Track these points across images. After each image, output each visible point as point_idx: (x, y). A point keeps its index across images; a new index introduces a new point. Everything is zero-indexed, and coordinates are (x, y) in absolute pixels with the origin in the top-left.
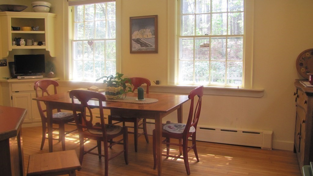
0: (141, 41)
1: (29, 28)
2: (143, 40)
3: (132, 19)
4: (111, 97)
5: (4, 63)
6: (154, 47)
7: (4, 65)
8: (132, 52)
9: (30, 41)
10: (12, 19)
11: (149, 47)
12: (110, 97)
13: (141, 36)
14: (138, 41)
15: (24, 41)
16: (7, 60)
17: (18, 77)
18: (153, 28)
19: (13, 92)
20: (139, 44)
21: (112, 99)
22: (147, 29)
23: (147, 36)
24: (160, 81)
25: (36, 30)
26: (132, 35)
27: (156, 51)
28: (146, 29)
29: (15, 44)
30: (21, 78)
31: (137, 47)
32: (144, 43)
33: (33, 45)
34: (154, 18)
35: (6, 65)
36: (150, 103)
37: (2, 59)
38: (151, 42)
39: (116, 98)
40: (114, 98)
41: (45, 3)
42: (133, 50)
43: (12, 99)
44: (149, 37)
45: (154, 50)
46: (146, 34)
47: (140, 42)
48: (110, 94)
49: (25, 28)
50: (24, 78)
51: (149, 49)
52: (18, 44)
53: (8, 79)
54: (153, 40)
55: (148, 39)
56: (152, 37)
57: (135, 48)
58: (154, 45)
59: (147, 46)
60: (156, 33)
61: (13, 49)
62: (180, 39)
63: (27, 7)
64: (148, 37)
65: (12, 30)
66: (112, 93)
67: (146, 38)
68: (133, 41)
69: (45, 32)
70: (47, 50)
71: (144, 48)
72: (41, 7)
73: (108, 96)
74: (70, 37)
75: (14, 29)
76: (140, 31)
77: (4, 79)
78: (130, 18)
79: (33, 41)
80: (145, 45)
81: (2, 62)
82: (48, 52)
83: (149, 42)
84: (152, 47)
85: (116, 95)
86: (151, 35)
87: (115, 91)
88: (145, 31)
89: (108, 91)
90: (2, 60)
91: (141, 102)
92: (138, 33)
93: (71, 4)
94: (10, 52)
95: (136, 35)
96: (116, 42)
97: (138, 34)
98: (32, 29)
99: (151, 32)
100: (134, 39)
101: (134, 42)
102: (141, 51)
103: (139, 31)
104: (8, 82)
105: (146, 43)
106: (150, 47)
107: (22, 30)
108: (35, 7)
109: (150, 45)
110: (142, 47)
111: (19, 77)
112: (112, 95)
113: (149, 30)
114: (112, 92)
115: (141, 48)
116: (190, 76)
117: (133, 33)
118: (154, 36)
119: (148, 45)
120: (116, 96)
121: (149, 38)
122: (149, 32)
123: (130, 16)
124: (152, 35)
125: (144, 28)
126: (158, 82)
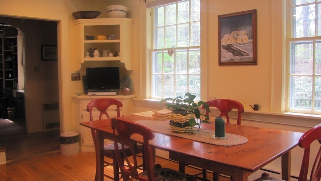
0: (233, 48)
1: (103, 37)
2: (236, 47)
3: (221, 18)
4: (177, 129)
5: (77, 77)
6: (251, 56)
7: (78, 79)
8: (221, 64)
9: (105, 52)
10: (85, 27)
11: (244, 56)
12: (175, 129)
13: (233, 40)
14: (229, 48)
15: (99, 51)
16: (81, 74)
17: (88, 93)
18: (249, 29)
19: (83, 110)
20: (231, 52)
21: (178, 132)
22: (241, 30)
23: (241, 40)
24: (259, 105)
25: (111, 39)
26: (222, 40)
27: (254, 62)
28: (239, 31)
29: (88, 55)
30: (92, 94)
31: (227, 56)
32: (237, 51)
33: (108, 56)
34: (251, 14)
35: (79, 79)
36: (231, 146)
37: (75, 72)
38: (248, 49)
39: (183, 131)
40: (180, 130)
41: (121, 7)
42: (223, 60)
43: (82, 118)
44: (244, 42)
45: (251, 60)
46: (239, 37)
47: (233, 50)
48: (174, 124)
49: (100, 37)
50: (95, 94)
51: (244, 59)
52: (92, 56)
53: (80, 95)
54: (250, 46)
55: (243, 44)
56: (248, 42)
57: (225, 58)
58: (252, 53)
59: (242, 55)
60: (254, 36)
61: (85, 61)
62: (291, 43)
63: (101, 13)
64: (242, 42)
65: (85, 40)
66: (178, 124)
67: (240, 44)
68: (222, 48)
69: (120, 41)
70: (122, 62)
71: (237, 58)
72: (117, 11)
73: (172, 128)
74: (149, 46)
75: (88, 38)
76: (232, 33)
77: (76, 95)
78: (219, 16)
79: (109, 51)
80: (240, 53)
81: (75, 75)
82: (123, 64)
83: (244, 49)
84: (249, 56)
85: (183, 127)
86: (247, 39)
87: (182, 121)
88: (238, 33)
89: (173, 121)
90: (75, 74)
91: (217, 142)
92: (229, 36)
93: (150, 5)
94: (82, 64)
95: (227, 40)
96: (201, 50)
97: (229, 39)
98: (108, 38)
99: (247, 35)
100: (224, 46)
101: (224, 49)
102: (234, 61)
103: (230, 34)
104: (78, 98)
105: (239, 50)
106: (246, 56)
107: (97, 39)
108: (110, 12)
109: (246, 53)
110: (234, 55)
111: (90, 94)
112: (178, 127)
113: (245, 32)
114: (177, 122)
115: (233, 57)
116: (310, 95)
117: (223, 36)
118: (252, 40)
119: (243, 53)
120: (183, 129)
121: (245, 44)
122: (245, 34)
123: (219, 15)
124: (249, 38)
125: (237, 30)
126: (256, 107)
